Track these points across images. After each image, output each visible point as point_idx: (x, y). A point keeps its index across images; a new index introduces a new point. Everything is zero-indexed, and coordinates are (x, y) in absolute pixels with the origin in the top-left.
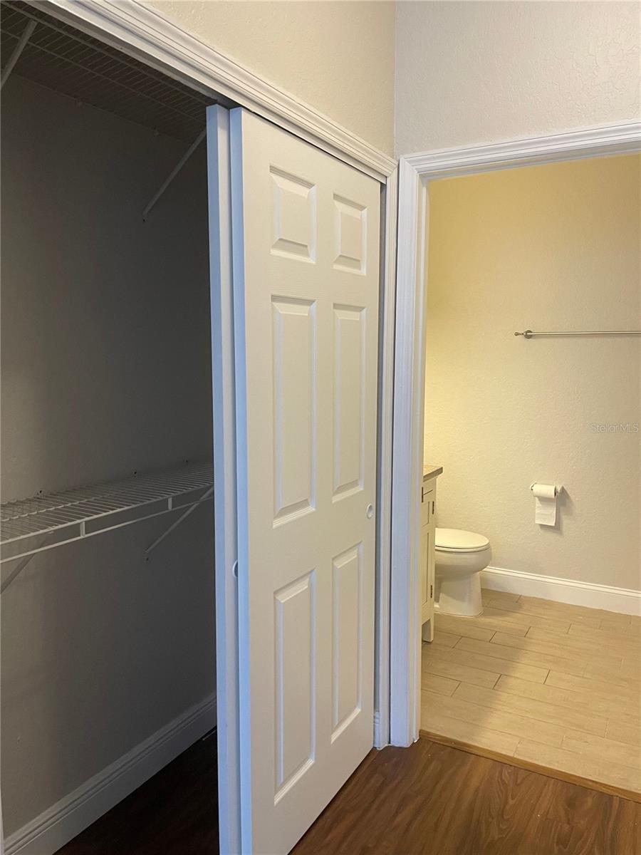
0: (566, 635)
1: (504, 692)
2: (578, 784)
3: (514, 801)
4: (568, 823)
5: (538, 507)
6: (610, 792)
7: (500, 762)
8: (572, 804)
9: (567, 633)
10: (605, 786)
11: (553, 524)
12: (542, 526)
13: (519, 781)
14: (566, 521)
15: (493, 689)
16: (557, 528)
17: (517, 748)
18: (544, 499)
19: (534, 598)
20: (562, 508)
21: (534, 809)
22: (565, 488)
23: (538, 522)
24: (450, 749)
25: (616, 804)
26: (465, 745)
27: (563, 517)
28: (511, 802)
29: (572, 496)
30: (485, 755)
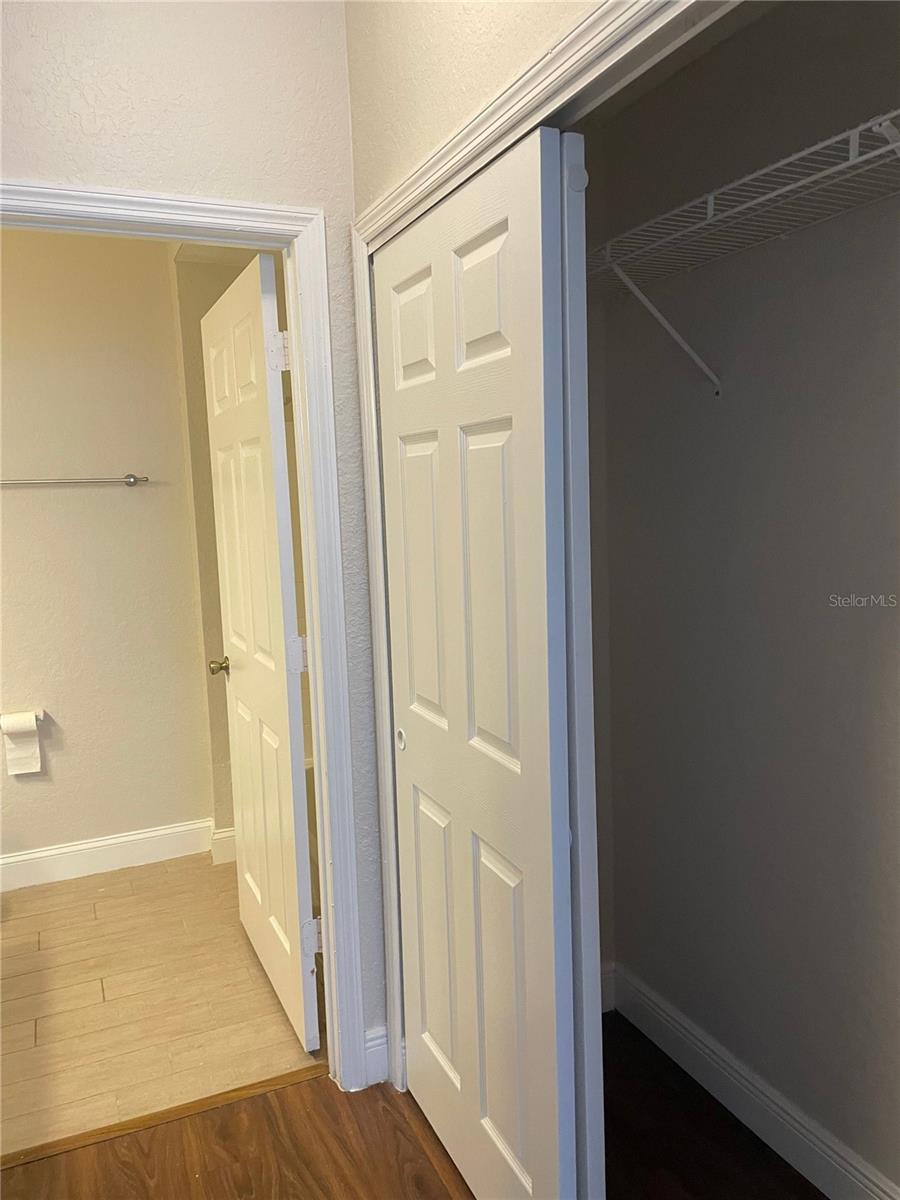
0: (94, 923)
1: (54, 1042)
2: (219, 1106)
3: (155, 1180)
4: (236, 1159)
5: (11, 750)
6: (260, 1091)
7: (106, 1141)
8: (225, 1134)
9: (96, 919)
10: (252, 1086)
11: (37, 768)
12: (17, 776)
13: (146, 1151)
14: (54, 760)
15: (36, 1046)
16: (43, 773)
17: (118, 1107)
18: (17, 736)
19: (20, 889)
20: (46, 742)
21: (186, 1173)
22: (47, 711)
23: (12, 772)
24: (20, 1169)
25: (274, 1102)
26: (42, 1147)
27: (50, 755)
28: (152, 1183)
29: (58, 721)
30: (78, 1145)
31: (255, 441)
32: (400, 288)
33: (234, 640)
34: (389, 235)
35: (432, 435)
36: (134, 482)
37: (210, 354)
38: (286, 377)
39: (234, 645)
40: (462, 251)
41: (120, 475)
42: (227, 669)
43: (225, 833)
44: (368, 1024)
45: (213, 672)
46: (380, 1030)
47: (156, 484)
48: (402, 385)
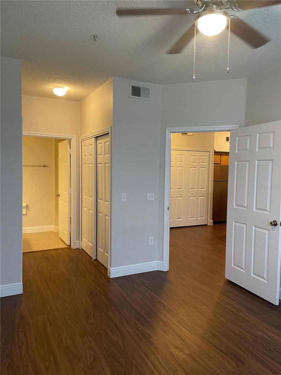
11: (25, 213)
20: (27, 209)
27: (27, 211)
29: (29, 206)
31: (65, 162)
32: (84, 146)
33: (61, 191)
34: (84, 140)
35: (87, 164)
36: (44, 166)
37: (60, 149)
38: (70, 155)
39: (60, 192)
40: (89, 145)
41: (43, 165)
42: (59, 196)
43: (57, 227)
44: (77, 240)
45: (57, 196)
46: (78, 241)
47: (48, 167)
48: (84, 157)
